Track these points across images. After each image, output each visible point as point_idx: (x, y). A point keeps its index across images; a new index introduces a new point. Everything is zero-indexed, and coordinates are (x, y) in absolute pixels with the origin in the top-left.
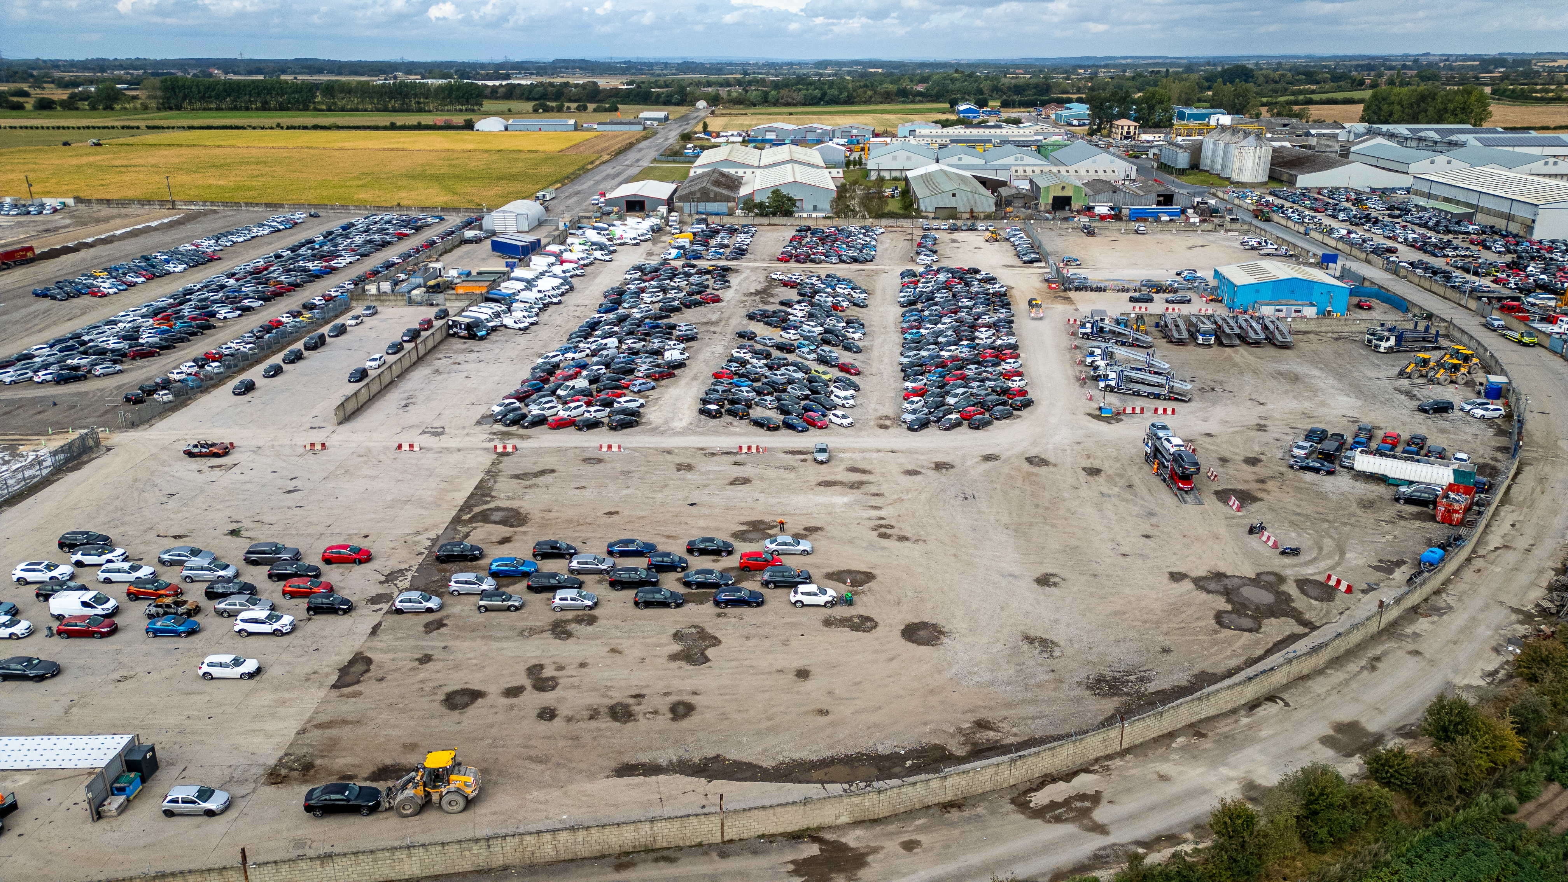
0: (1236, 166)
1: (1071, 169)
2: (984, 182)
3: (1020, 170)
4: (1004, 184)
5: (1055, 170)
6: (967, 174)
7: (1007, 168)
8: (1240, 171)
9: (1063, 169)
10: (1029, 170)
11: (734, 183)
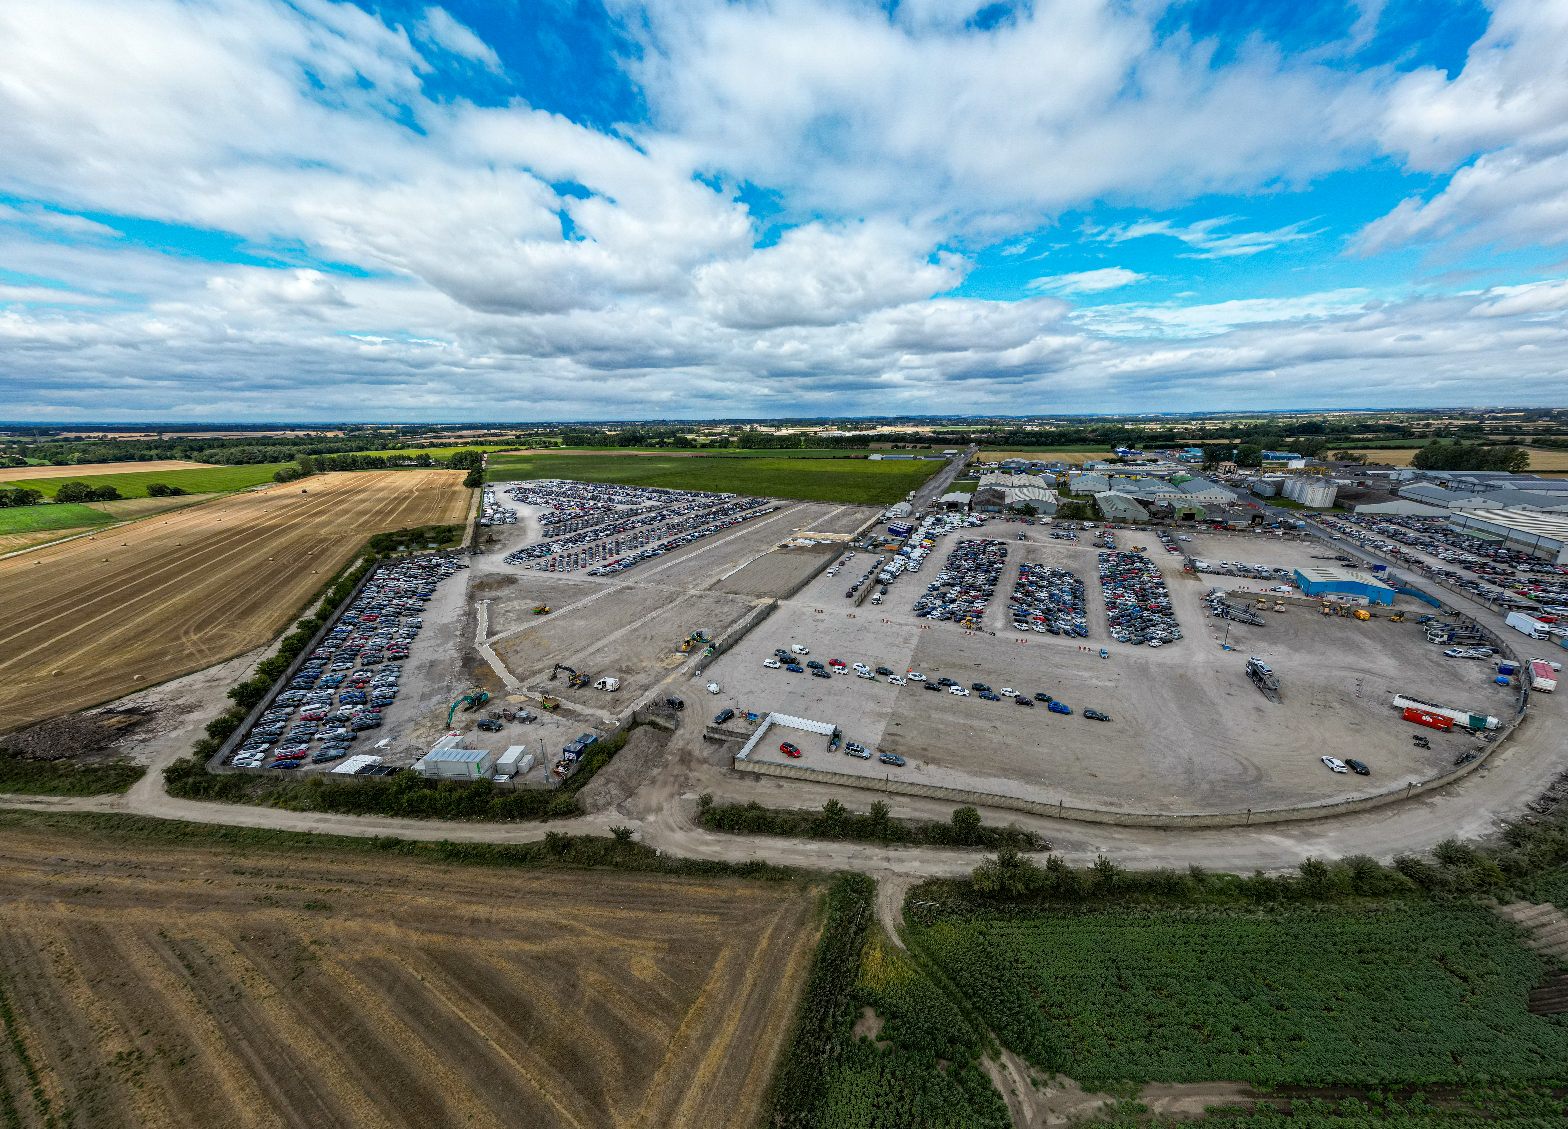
0: (1309, 497)
1: (1194, 496)
2: (1140, 501)
3: (1162, 495)
4: (1152, 503)
5: (1183, 496)
6: (1130, 497)
7: (1154, 493)
8: (1312, 500)
9: (1189, 496)
10: (1167, 495)
11: (1001, 496)
